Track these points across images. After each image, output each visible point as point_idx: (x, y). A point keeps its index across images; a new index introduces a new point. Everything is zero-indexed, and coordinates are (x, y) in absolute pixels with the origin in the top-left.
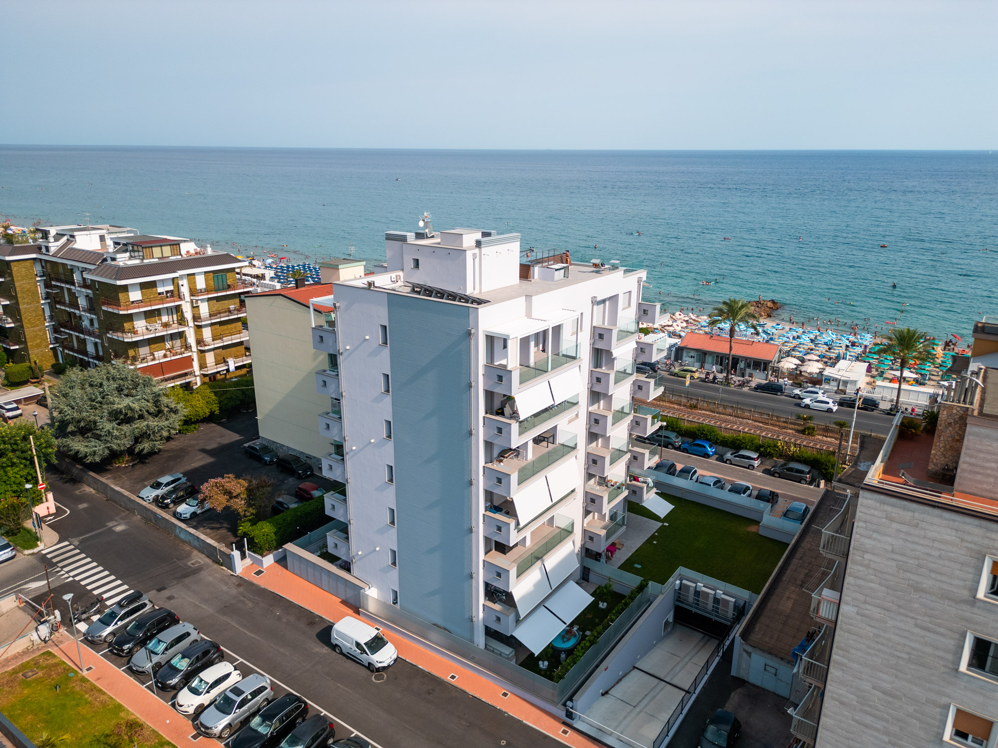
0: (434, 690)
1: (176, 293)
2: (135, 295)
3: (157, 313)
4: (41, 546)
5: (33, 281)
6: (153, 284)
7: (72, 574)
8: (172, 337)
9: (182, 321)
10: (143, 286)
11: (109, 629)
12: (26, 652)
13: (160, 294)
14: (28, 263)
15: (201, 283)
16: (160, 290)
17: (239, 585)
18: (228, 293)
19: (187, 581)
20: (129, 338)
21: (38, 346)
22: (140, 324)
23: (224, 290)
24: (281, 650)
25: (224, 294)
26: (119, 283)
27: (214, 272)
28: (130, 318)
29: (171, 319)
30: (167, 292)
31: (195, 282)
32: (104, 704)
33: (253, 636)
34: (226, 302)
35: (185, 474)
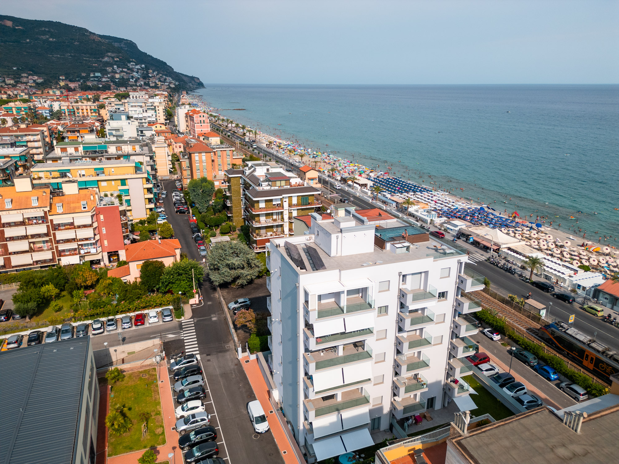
0: (273, 454)
1: (281, 205)
2: (262, 205)
3: (272, 214)
4: (183, 318)
5: (239, 186)
6: (271, 201)
7: (185, 335)
8: (277, 226)
9: (283, 219)
10: (266, 201)
11: (177, 367)
12: (149, 365)
13: (274, 205)
14: (238, 179)
15: (295, 201)
16: (274, 203)
17: (236, 365)
18: (307, 207)
19: (220, 354)
20: (256, 225)
21: (237, 216)
22: (263, 219)
23: (306, 205)
24: (230, 404)
25: (305, 207)
26: (255, 199)
27: (302, 196)
28: (258, 215)
29: (278, 218)
30: (278, 204)
31: (292, 200)
32: (156, 399)
33: (224, 392)
34: (307, 211)
35: (250, 299)
